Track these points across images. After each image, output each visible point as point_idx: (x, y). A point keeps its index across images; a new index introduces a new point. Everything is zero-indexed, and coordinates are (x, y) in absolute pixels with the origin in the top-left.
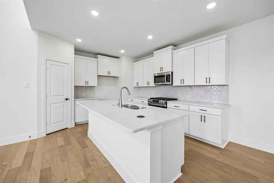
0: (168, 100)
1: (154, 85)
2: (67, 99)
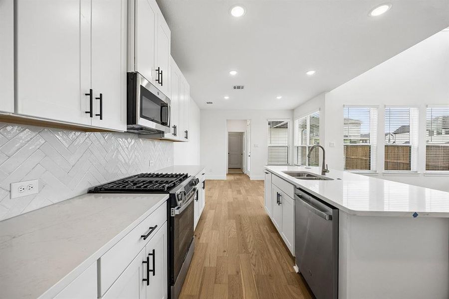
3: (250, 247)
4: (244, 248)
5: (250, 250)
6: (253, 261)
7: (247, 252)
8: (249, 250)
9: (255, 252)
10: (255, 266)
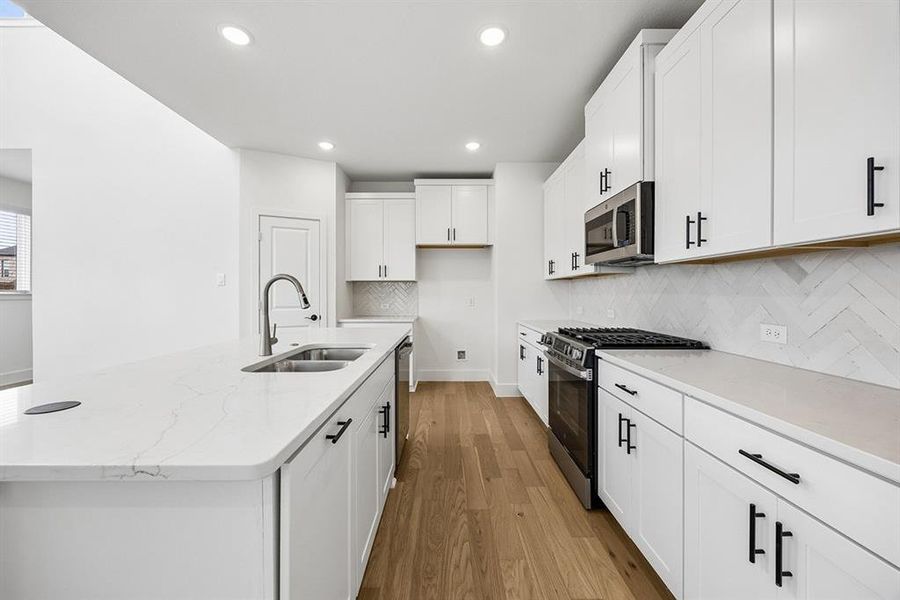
0: (604, 346)
1: (590, 269)
2: (314, 318)
3: (462, 526)
4: (477, 523)
5: (464, 518)
6: (461, 497)
7: (472, 513)
8: (466, 520)
9: (453, 514)
10: (460, 490)
